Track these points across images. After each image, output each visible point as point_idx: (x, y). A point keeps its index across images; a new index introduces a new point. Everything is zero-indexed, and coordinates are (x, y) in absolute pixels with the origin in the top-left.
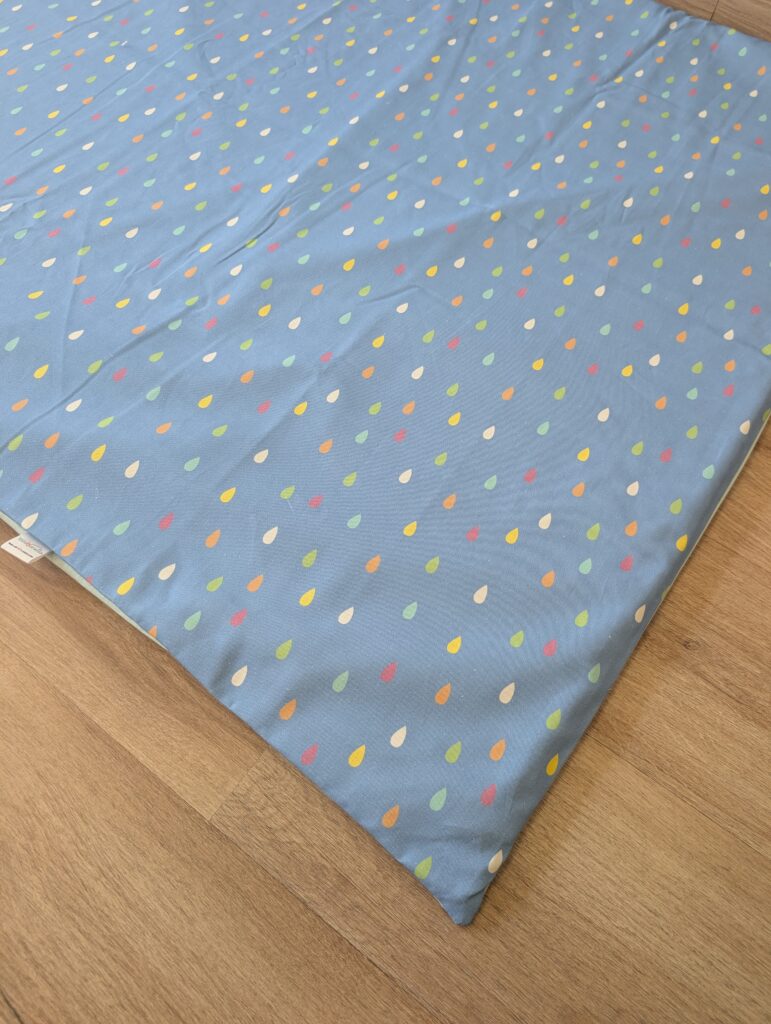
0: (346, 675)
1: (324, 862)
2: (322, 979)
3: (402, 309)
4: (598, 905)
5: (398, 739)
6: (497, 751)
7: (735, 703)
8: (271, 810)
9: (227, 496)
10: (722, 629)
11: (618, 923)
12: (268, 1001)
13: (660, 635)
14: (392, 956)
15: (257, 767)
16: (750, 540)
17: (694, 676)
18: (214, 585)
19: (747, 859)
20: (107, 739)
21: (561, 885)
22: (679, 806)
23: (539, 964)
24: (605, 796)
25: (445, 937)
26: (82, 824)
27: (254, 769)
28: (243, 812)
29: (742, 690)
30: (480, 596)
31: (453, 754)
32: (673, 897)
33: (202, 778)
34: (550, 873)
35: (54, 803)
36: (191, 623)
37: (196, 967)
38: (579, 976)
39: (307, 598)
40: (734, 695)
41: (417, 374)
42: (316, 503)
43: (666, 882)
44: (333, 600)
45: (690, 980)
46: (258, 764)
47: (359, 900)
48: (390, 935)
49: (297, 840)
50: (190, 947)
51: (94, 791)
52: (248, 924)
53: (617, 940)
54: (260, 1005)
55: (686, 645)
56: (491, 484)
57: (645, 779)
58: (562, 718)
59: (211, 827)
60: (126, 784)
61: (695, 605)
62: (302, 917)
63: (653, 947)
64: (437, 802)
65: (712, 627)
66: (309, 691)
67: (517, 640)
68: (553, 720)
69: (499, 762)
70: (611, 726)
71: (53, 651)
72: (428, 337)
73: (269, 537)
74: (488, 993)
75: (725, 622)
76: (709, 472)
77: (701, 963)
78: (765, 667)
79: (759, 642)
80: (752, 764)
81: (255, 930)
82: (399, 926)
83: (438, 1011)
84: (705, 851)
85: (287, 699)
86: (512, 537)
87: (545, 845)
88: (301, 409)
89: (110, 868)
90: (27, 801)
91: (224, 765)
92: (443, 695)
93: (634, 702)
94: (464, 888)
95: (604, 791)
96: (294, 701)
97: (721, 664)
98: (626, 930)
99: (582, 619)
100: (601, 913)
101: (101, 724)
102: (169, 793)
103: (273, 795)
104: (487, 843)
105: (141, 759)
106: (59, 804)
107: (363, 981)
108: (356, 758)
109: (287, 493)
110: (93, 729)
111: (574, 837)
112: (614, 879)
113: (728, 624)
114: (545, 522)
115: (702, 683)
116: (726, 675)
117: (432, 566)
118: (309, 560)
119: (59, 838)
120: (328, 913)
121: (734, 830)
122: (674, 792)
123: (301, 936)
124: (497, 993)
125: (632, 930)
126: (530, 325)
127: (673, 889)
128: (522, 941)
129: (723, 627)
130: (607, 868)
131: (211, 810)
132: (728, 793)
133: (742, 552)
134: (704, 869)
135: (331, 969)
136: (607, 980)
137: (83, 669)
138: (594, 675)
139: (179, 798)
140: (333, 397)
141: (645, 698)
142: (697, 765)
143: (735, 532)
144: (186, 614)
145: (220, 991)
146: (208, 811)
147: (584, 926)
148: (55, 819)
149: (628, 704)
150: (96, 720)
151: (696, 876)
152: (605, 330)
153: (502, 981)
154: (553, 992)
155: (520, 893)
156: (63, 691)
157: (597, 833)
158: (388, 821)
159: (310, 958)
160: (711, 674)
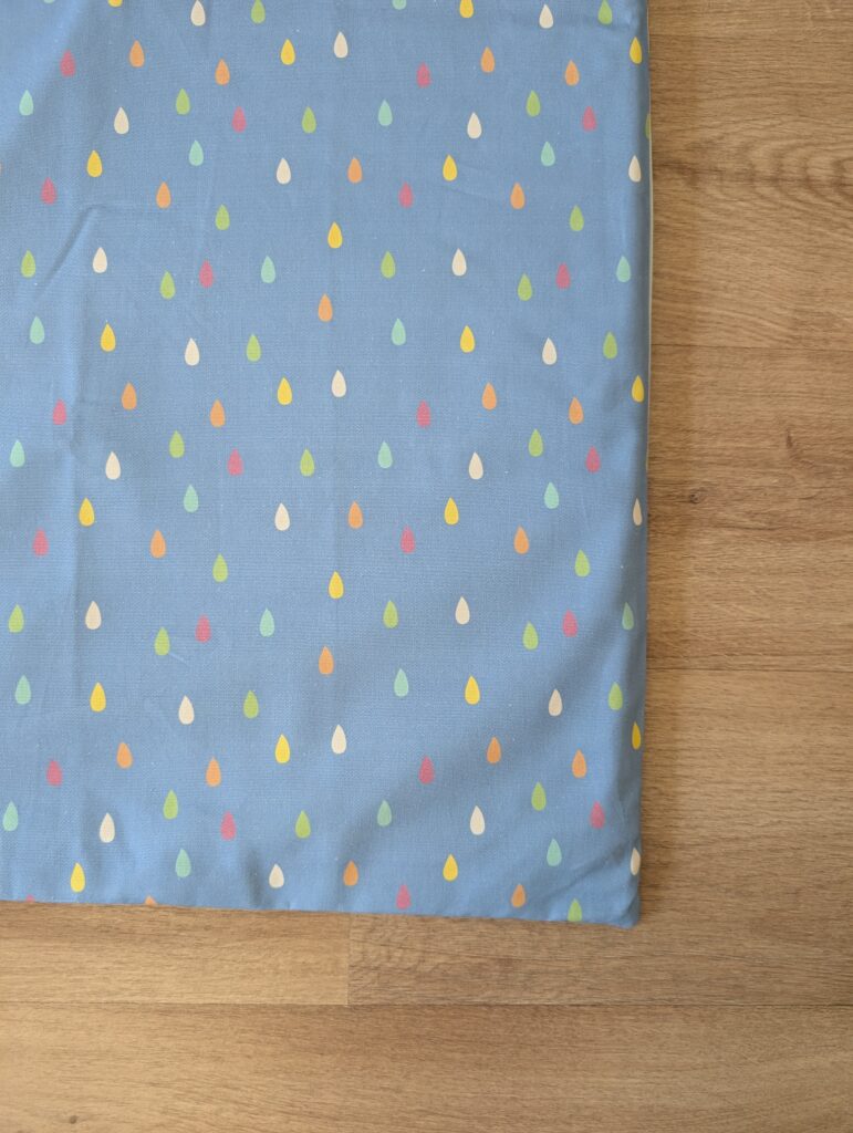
0: (385, 805)
1: (479, 960)
2: (541, 1048)
3: (100, 263)
4: (737, 821)
5: (478, 824)
6: (579, 767)
7: (769, 533)
8: (398, 954)
9: (98, 701)
10: (719, 455)
11: (762, 822)
12: (509, 1096)
13: (661, 507)
14: (589, 988)
15: (355, 928)
16: (699, 317)
17: (715, 531)
18: (171, 808)
19: (845, 685)
20: (189, 1009)
21: (697, 827)
22: (764, 679)
23: (713, 904)
24: (693, 718)
25: (622, 942)
26: (234, 1092)
27: (353, 931)
28: (373, 975)
29: (769, 513)
30: (463, 614)
31: (539, 799)
32: (797, 766)
33: (311, 975)
34: (682, 823)
35: (191, 1095)
36: (183, 867)
37: (430, 1118)
38: (752, 889)
39: (283, 751)
40: (764, 525)
41: (192, 355)
42: (204, 633)
43: (785, 758)
44: (311, 734)
45: (842, 826)
46: (354, 924)
47: (531, 967)
48: (576, 974)
49: (440, 961)
50: (414, 1108)
51: (218, 1059)
52: (449, 1055)
53: (766, 837)
54: (505, 1104)
55: (692, 500)
56: (385, 458)
57: (721, 675)
58: (622, 689)
59: (354, 1008)
60: (243, 1031)
61: (679, 445)
62: (492, 1016)
63: (799, 821)
64: (554, 856)
65: (707, 459)
66: (359, 845)
67: (530, 639)
68: (615, 699)
69: (587, 776)
70: (663, 643)
71: (56, 972)
72: (168, 287)
73: (186, 713)
74: (684, 957)
75: (719, 444)
76: (624, 271)
77: (845, 805)
78: (781, 470)
79: (761, 445)
80: (812, 588)
81: (458, 1056)
82: (579, 962)
83: (653, 1000)
84: (805, 705)
85: (343, 867)
86: (451, 514)
87: (662, 802)
88: (87, 515)
89: (292, 1106)
90: (164, 1113)
91: (322, 948)
92: (494, 752)
93: (672, 603)
94: (621, 904)
95: (691, 714)
96: (351, 863)
97: (738, 497)
98: (773, 824)
99: (582, 566)
100: (743, 824)
101: (170, 1000)
102: (292, 1009)
103: (389, 940)
104: (620, 855)
105: (238, 1001)
106: (196, 1093)
107: (577, 1024)
108: (451, 871)
109: (162, 644)
110: (168, 1011)
111: (686, 777)
112: (739, 788)
113: (724, 445)
114: (476, 469)
115: (727, 533)
116: (746, 506)
117: (391, 616)
118: (251, 707)
119: (223, 1118)
120: (511, 997)
121: (824, 666)
122: (753, 668)
123: (501, 1031)
124: (693, 951)
125: (776, 820)
126: (284, 174)
127: (794, 758)
128: (689, 897)
129: (720, 452)
130: (729, 782)
131: (343, 994)
132: (802, 634)
133: (698, 340)
134: (812, 722)
135: (545, 1035)
136: (776, 875)
137: (104, 966)
138: (627, 621)
139: (304, 1006)
140: (113, 468)
141: (681, 591)
142: (761, 626)
143: (679, 317)
144: (169, 863)
145: (464, 1119)
146: (341, 997)
147: (734, 847)
148: (206, 1107)
149: (667, 609)
150: (163, 1000)
151: (808, 733)
152: (385, 115)
153: (691, 940)
154: (736, 916)
155: (665, 860)
156: (104, 999)
157: (704, 758)
158: (518, 900)
159: (521, 1041)
160: (733, 516)
